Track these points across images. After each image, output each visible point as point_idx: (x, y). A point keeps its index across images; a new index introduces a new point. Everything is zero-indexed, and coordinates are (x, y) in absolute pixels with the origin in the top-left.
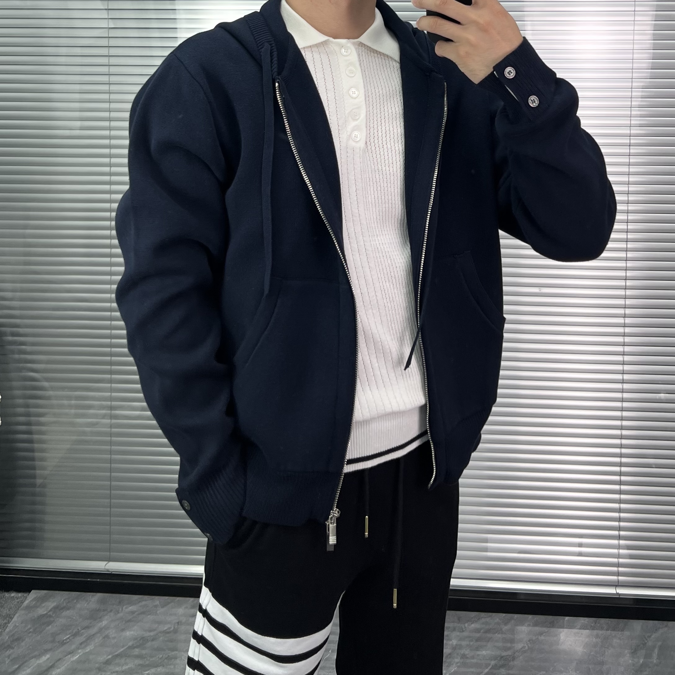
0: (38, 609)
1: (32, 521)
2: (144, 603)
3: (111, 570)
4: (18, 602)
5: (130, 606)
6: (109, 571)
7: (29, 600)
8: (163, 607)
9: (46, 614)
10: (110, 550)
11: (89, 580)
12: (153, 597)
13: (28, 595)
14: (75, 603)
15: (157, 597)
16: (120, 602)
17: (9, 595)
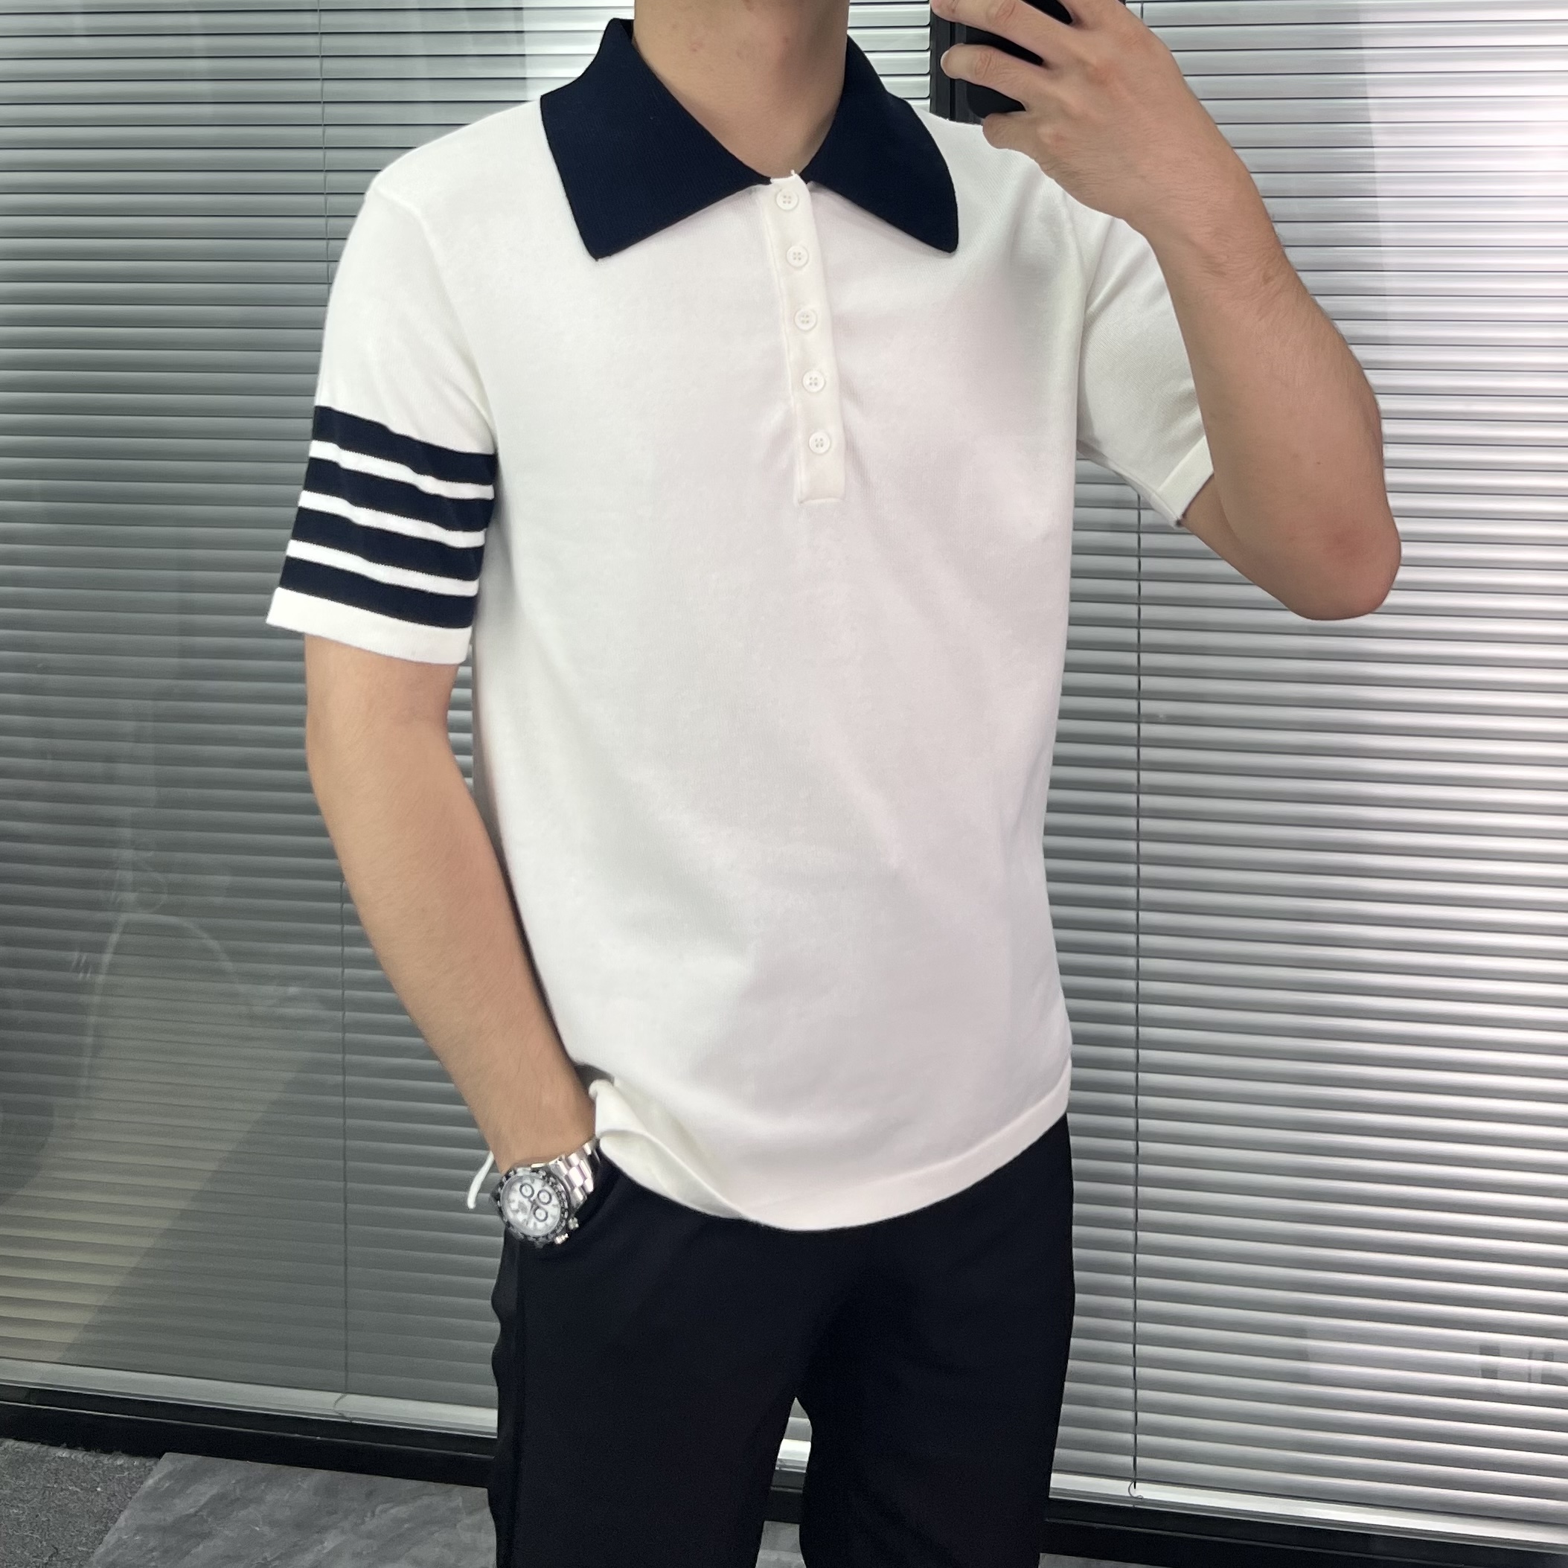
0: (177, 1501)
2: (426, 1500)
3: (348, 1415)
4: (131, 1481)
5: (392, 1508)
6: (343, 1417)
7: (156, 1478)
8: (470, 1513)
9: (195, 1514)
10: (346, 1367)
11: (297, 1435)
12: (449, 1486)
13: (156, 1464)
14: (263, 1491)
15: (457, 1489)
16: (370, 1494)
17: (112, 1463)
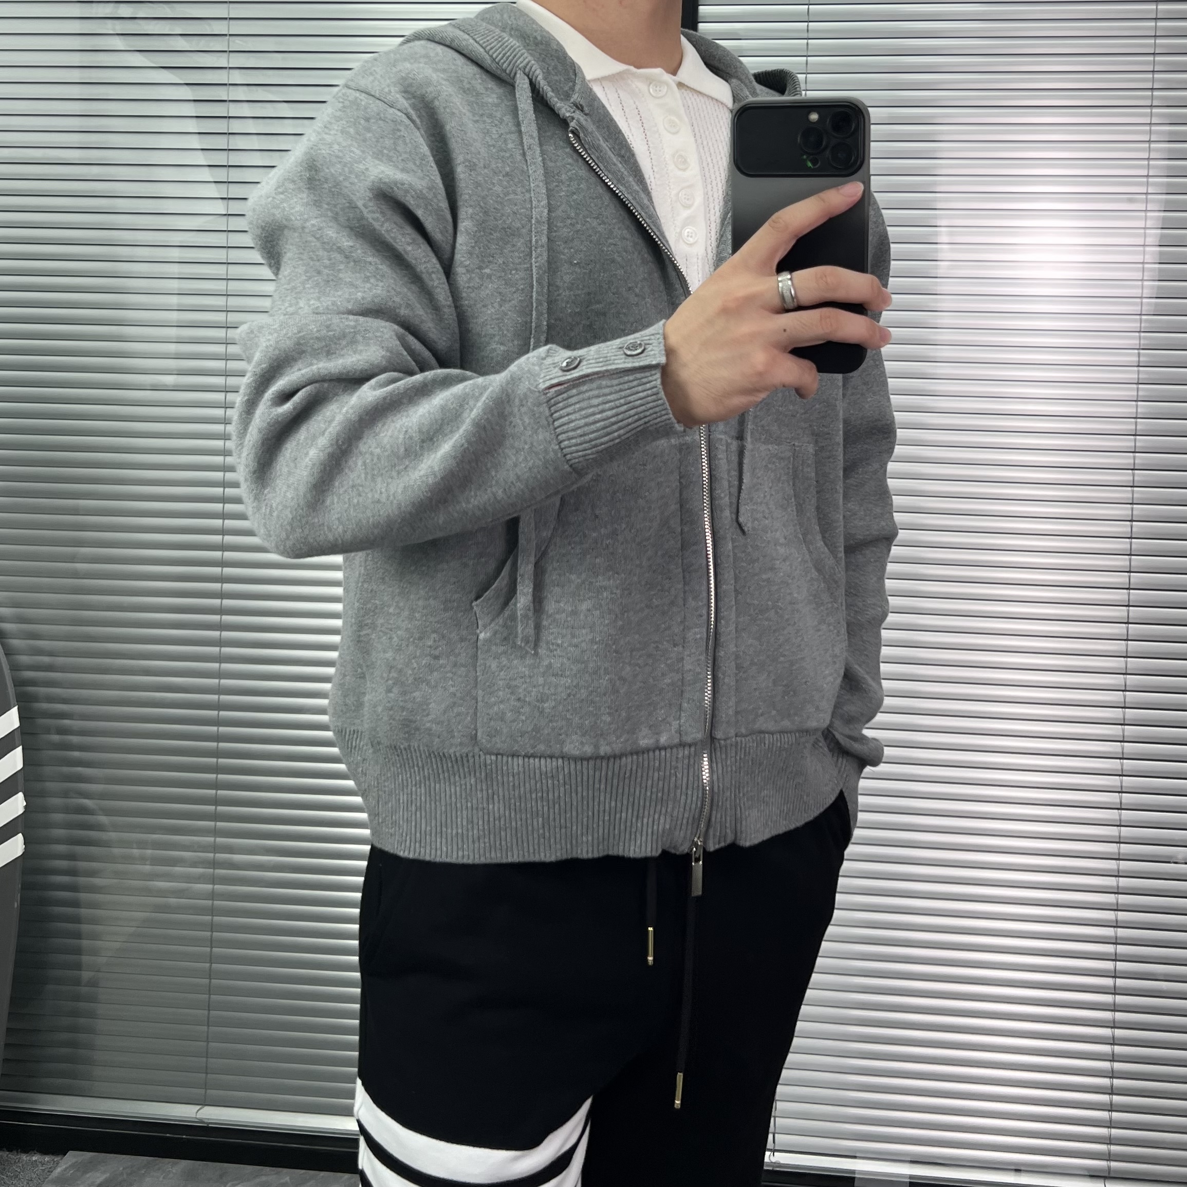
0: (78, 1182)
1: (74, 1029)
2: (264, 1178)
3: (206, 1121)
4: (43, 1170)
5: (240, 1183)
6: (204, 1122)
7: (64, 1167)
10: (206, 1086)
11: (167, 1135)
12: (280, 1169)
13: (62, 1159)
14: (143, 1175)
15: (285, 1170)
16: (221, 1176)
17: (28, 1158)
